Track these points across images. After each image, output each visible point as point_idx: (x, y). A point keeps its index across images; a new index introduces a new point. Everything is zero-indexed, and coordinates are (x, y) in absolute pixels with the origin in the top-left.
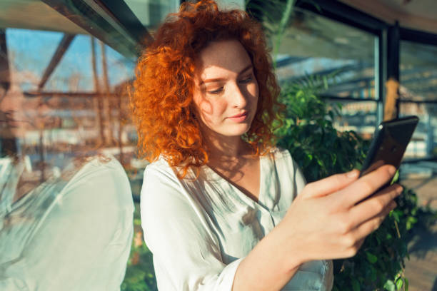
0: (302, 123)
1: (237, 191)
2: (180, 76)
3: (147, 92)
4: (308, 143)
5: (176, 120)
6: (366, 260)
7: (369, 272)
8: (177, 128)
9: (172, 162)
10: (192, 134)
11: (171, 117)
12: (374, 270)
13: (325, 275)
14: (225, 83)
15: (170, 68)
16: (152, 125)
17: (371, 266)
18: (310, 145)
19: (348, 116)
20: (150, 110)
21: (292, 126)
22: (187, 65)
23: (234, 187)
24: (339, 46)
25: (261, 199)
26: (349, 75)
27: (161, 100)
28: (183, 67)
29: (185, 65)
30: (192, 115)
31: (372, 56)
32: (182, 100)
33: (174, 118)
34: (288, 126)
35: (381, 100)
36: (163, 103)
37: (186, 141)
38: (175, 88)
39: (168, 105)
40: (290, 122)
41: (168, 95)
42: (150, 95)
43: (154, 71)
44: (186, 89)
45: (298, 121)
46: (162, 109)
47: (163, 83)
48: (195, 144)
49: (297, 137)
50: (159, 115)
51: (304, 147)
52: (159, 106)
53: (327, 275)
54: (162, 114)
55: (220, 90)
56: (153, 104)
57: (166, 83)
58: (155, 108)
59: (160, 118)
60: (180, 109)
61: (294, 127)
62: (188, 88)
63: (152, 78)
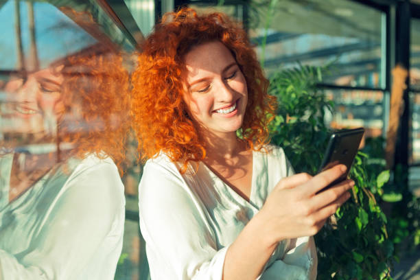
0: (293, 120)
1: (230, 190)
2: (169, 80)
3: (141, 98)
4: (299, 142)
5: (170, 121)
6: (353, 260)
7: (355, 271)
8: (172, 127)
9: (173, 158)
10: (187, 132)
11: (165, 119)
12: (360, 270)
13: (310, 269)
14: (211, 82)
15: (159, 74)
16: (150, 128)
17: (357, 266)
18: (300, 144)
19: (352, 106)
20: (146, 114)
21: (282, 124)
22: (174, 70)
23: (228, 187)
24: (341, 20)
25: (252, 199)
26: (356, 56)
27: (154, 104)
28: (170, 73)
29: (172, 71)
30: (185, 114)
31: (378, 34)
32: (172, 101)
33: (168, 120)
34: (278, 124)
35: (388, 89)
36: (157, 106)
37: (183, 139)
38: (165, 91)
39: (161, 108)
40: (280, 119)
41: (161, 98)
42: (145, 101)
43: (145, 78)
44: (175, 91)
45: (288, 118)
46: (157, 112)
47: (155, 88)
48: (192, 140)
49: (287, 135)
50: (155, 118)
51: (293, 147)
52: (154, 110)
53: (311, 269)
54: (157, 116)
55: (207, 89)
56: (148, 109)
57: (157, 88)
58: (151, 112)
59: (157, 121)
60: (172, 110)
61: (284, 125)
62: (177, 90)
63: (144, 85)
